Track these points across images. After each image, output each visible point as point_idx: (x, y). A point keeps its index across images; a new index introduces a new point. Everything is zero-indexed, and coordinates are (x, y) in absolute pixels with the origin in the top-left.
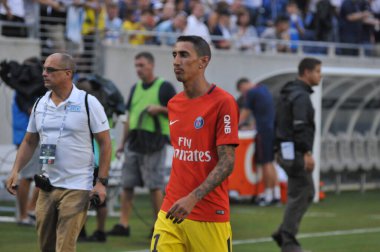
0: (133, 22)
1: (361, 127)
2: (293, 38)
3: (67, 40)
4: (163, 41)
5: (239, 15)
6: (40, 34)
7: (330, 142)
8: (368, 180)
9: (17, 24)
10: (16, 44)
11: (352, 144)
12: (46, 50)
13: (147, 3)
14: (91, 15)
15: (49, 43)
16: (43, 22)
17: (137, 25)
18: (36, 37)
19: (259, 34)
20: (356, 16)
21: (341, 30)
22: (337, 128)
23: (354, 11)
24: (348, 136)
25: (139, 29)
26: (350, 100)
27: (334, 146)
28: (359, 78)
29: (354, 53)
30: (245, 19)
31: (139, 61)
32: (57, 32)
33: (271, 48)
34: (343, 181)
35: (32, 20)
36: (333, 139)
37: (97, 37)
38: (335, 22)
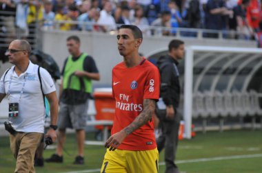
0: (63, 14)
1: (220, 87)
2: (173, 25)
4: (83, 27)
5: (136, 10)
7: (199, 97)
8: (225, 124)
11: (214, 99)
13: (72, 2)
14: (33, 9)
15: (4, 29)
17: (65, 17)
19: (150, 23)
20: (217, 11)
21: (207, 20)
22: (203, 88)
23: (215, 7)
24: (211, 93)
25: (66, 19)
26: (212, 68)
27: (201, 100)
28: (219, 53)
29: (215, 36)
30: (140, 12)
31: (69, 42)
32: (9, 22)
33: (158, 33)
34: (208, 124)
36: (201, 95)
37: (37, 25)
38: (203, 14)
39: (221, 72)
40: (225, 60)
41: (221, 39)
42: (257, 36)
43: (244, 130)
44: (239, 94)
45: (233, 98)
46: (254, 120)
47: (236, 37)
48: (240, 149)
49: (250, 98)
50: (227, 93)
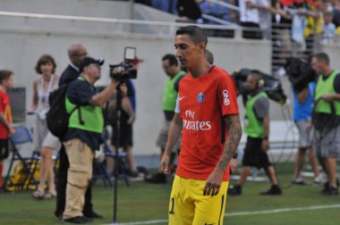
3: (292, 40)
6: (272, 36)
9: (254, 29)
10: (253, 44)
12: (276, 49)
14: (311, 21)
15: (278, 43)
16: (274, 27)
18: (268, 38)
32: (285, 35)
35: (265, 26)
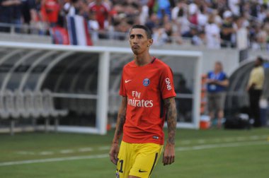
11: (5, 98)
24: (1, 93)
39: (12, 69)
40: (18, 56)
41: (13, 34)
42: (52, 31)
43: (37, 132)
44: (32, 94)
45: (25, 98)
46: (47, 122)
47: (29, 32)
48: (32, 153)
49: (44, 98)
50: (19, 92)
